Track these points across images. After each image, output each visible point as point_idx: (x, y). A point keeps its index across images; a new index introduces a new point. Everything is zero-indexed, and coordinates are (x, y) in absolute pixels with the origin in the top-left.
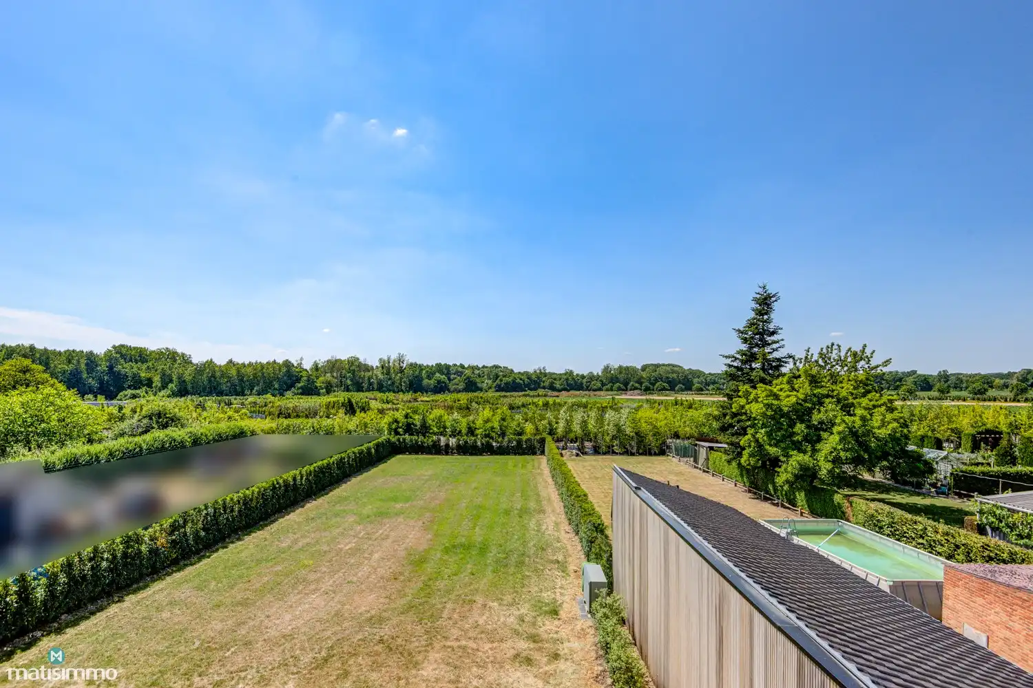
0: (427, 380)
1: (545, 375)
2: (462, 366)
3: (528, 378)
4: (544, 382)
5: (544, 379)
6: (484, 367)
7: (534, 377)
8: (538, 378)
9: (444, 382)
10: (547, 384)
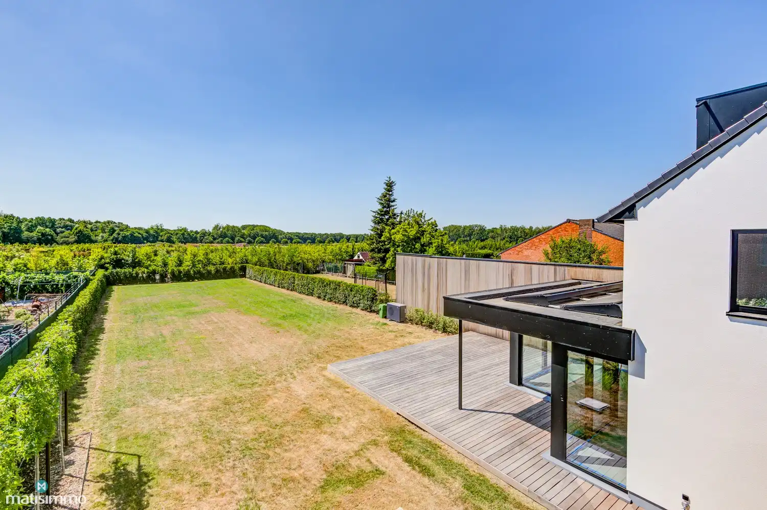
0: (26, 233)
1: (162, 230)
2: (71, 221)
3: (146, 233)
4: (161, 236)
5: (161, 234)
6: (97, 222)
7: (152, 232)
8: (156, 232)
9: (50, 235)
10: (165, 238)
